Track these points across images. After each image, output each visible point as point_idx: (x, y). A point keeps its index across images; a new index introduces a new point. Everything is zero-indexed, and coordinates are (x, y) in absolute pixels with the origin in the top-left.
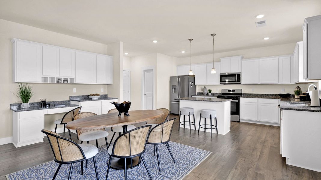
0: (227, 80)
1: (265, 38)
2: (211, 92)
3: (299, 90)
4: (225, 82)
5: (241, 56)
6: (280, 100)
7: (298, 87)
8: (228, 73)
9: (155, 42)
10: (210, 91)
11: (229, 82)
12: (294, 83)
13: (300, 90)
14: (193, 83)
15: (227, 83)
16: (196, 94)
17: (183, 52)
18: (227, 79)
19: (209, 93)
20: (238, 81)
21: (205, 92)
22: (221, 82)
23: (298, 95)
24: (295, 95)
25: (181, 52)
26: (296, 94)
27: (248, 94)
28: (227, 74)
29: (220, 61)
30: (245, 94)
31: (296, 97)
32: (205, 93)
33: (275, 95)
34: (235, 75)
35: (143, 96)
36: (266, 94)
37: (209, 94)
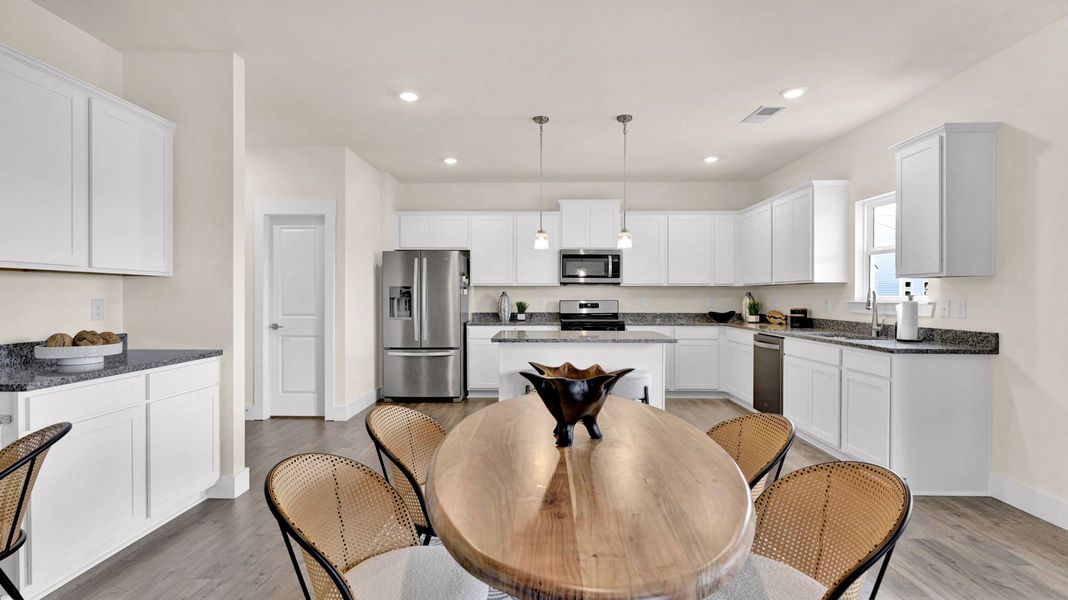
0: (582, 273)
1: (707, 157)
2: (527, 311)
4: (577, 276)
5: (621, 200)
7: (749, 295)
8: (585, 251)
9: (409, 97)
10: (521, 308)
11: (587, 277)
14: (467, 277)
15: (582, 280)
17: (451, 161)
18: (580, 268)
19: (519, 312)
20: (613, 276)
21: (507, 310)
22: (562, 276)
23: (755, 314)
24: (748, 313)
25: (443, 160)
26: (751, 312)
27: (632, 314)
28: (582, 253)
29: (557, 208)
31: (752, 318)
32: (506, 315)
34: (606, 256)
35: (266, 332)
37: (521, 317)
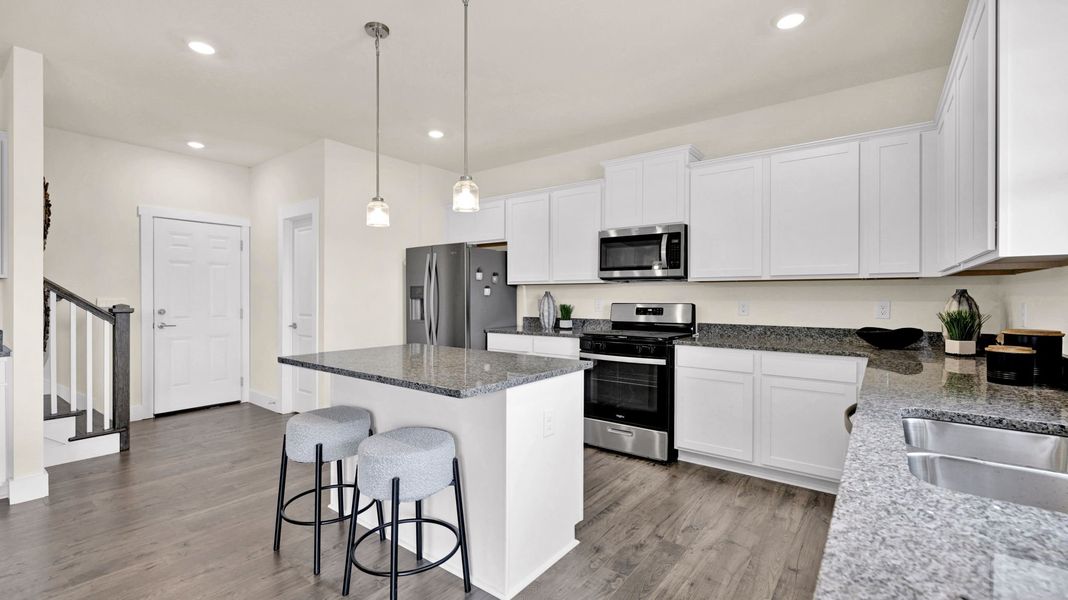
2: (571, 317)
3: (965, 308)
5: (688, 147)
6: (865, 361)
7: (962, 295)
10: (566, 311)
12: (940, 275)
13: (970, 308)
14: (495, 274)
16: (520, 322)
19: (563, 318)
20: (669, 267)
21: (546, 313)
22: (602, 269)
23: (961, 338)
24: (945, 333)
26: (949, 331)
27: (723, 326)
29: (601, 175)
30: (709, 326)
31: (953, 346)
32: (548, 321)
33: (846, 336)
34: (660, 237)
36: (799, 329)
37: (564, 324)
